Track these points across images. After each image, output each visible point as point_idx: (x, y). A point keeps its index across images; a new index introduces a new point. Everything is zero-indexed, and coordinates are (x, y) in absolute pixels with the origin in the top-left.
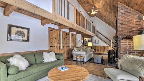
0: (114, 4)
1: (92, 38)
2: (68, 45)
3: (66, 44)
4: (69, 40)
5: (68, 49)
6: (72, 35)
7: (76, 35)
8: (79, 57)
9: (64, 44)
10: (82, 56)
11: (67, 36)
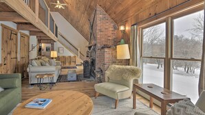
0: (92, 4)
1: (52, 44)
2: (13, 55)
3: (10, 53)
4: (16, 45)
5: (15, 63)
6: (23, 36)
7: (29, 37)
8: (46, 76)
9: (6, 53)
10: (51, 75)
11: (13, 36)
